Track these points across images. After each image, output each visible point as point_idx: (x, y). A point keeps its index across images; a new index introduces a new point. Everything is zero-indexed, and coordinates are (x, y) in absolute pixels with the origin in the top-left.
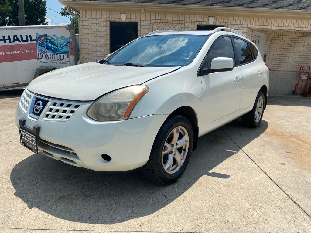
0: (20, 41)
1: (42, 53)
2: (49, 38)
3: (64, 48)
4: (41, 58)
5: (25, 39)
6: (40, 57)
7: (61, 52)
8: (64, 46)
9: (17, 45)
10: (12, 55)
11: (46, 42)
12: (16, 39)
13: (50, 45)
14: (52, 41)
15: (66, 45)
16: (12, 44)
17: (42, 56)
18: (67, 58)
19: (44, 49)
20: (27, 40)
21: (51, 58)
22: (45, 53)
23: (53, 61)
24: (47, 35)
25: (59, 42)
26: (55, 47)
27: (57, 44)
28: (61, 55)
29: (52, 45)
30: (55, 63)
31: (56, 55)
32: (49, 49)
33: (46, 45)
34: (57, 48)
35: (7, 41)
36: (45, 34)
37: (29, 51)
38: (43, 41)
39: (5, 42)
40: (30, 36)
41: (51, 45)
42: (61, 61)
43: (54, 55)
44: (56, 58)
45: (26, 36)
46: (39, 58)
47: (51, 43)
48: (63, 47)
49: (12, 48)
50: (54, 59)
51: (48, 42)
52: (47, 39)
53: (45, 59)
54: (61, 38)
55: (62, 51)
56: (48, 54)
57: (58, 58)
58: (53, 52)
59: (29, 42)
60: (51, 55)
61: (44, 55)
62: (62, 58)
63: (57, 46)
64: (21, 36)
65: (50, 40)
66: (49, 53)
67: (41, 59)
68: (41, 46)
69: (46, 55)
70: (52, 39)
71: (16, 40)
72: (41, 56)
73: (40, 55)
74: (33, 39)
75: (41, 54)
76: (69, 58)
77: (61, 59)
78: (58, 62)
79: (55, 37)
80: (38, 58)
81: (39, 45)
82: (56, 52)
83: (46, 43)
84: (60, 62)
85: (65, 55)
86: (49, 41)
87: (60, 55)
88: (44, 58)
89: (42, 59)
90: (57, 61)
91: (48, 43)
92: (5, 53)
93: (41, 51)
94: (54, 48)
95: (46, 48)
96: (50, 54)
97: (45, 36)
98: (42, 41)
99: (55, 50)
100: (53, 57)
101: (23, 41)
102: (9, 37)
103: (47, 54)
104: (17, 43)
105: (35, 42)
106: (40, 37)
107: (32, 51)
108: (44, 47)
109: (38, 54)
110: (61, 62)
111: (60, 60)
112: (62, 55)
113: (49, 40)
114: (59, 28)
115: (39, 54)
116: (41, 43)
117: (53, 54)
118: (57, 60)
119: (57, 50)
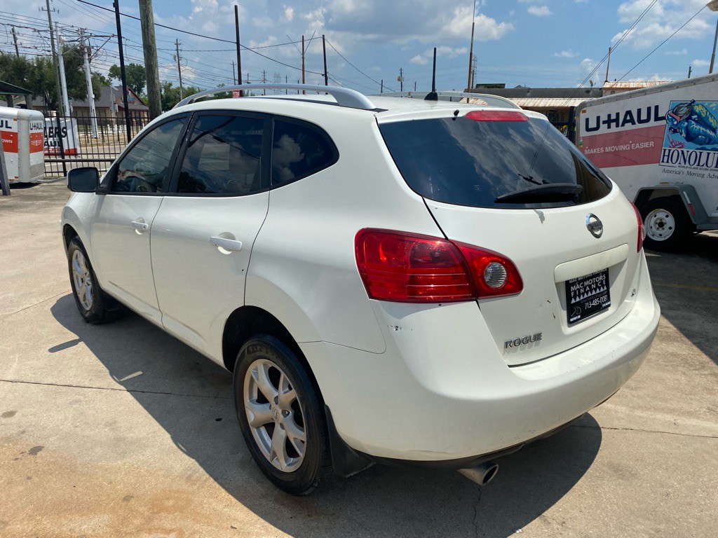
0: (634, 123)
1: (673, 149)
2: (697, 109)
4: (668, 162)
5: (644, 117)
6: (666, 158)
9: (627, 132)
10: (616, 153)
11: (687, 120)
12: (628, 118)
14: (703, 115)
16: (620, 129)
17: (670, 157)
19: (680, 138)
20: (648, 120)
21: (692, 162)
22: (680, 148)
23: (693, 171)
24: (694, 101)
26: (708, 131)
27: (714, 125)
29: (702, 128)
30: (698, 175)
31: (705, 153)
32: (690, 137)
33: (687, 128)
35: (613, 124)
36: (689, 98)
37: (646, 145)
38: (681, 117)
39: (609, 127)
40: (657, 108)
41: (698, 127)
42: (715, 172)
43: (701, 153)
44: (703, 161)
45: (649, 109)
46: (663, 161)
47: (702, 121)
49: (618, 138)
50: (698, 165)
51: (694, 120)
52: (692, 112)
53: (677, 164)
56: (685, 151)
57: (709, 165)
58: (700, 147)
59: (652, 123)
60: (694, 154)
61: (675, 154)
63: (714, 131)
64: (639, 111)
65: (699, 116)
66: (689, 148)
67: (667, 164)
68: (675, 131)
69: (680, 153)
70: (705, 111)
71: (628, 121)
72: (668, 156)
73: (667, 154)
74: (660, 115)
75: (670, 150)
78: (707, 173)
79: (714, 105)
80: (661, 160)
81: (670, 129)
82: (707, 147)
83: (686, 123)
84: (712, 174)
86: (696, 116)
88: (674, 161)
89: (670, 164)
90: (706, 169)
91: (693, 122)
92: (604, 149)
93: (671, 143)
94: (705, 135)
95: (684, 135)
96: (691, 151)
97: (690, 104)
98: (678, 118)
99: (707, 141)
100: (698, 159)
101: (640, 121)
102: (618, 115)
103: (683, 152)
104: (629, 126)
105: (663, 122)
106: (675, 111)
107: (652, 144)
108: (681, 134)
109: (663, 151)
111: (713, 167)
113: (696, 114)
115: (665, 150)
116: (675, 123)
117: (698, 152)
118: (705, 166)
119: (710, 141)
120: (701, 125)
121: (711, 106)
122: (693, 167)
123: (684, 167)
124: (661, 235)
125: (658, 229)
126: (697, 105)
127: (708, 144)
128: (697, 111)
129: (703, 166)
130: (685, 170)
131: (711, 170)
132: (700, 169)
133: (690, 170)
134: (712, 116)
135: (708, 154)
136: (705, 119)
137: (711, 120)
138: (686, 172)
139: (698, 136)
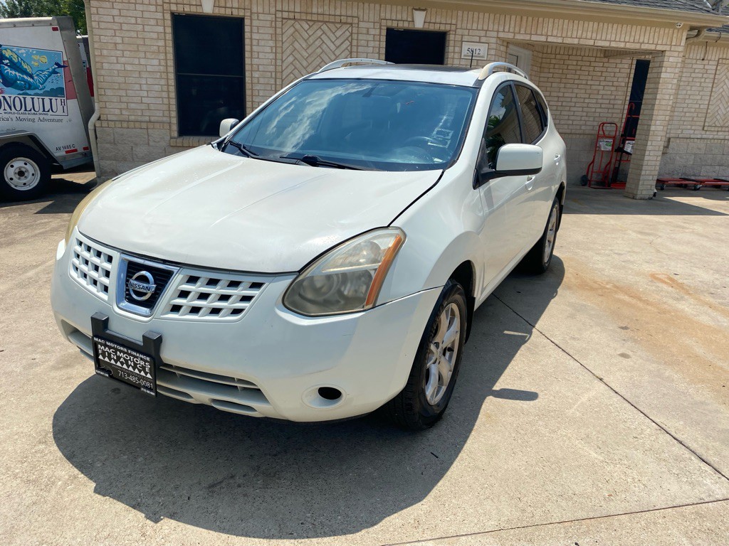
2: (7, 54)
3: (49, 80)
7: (41, 92)
8: (49, 76)
13: (9, 70)
14: (16, 61)
15: (54, 72)
18: (60, 108)
21: (18, 108)
23: (22, 116)
24: (1, 46)
25: (36, 64)
26: (25, 77)
27: (29, 70)
28: (43, 99)
29: (17, 73)
30: (29, 120)
31: (28, 99)
32: (8, 82)
33: (1, 72)
34: (31, 80)
41: (14, 72)
42: (44, 116)
43: (25, 98)
44: (29, 106)
47: (14, 66)
48: (46, 79)
50: (26, 110)
51: (6, 65)
52: (2, 57)
53: (1, 111)
54: (40, 52)
55: (45, 87)
56: (7, 96)
57: (37, 109)
58: (21, 92)
60: (17, 100)
62: (47, 107)
63: (31, 76)
65: (11, 60)
66: (11, 94)
69: (2, 99)
70: (16, 56)
76: (65, 107)
77: (44, 111)
78: (36, 117)
79: (23, 51)
82: (28, 92)
84: (42, 117)
85: (54, 98)
86: (7, 61)
87: (41, 100)
90: (34, 114)
91: (6, 67)
94: (23, 80)
96: (13, 96)
99: (27, 86)
103: (4, 97)
110: (46, 117)
111: (41, 112)
112: (47, 99)
113: (7, 59)
114: (33, 25)
117: (21, 97)
118: (33, 111)
119: (30, 87)
120: (16, 70)
121: (20, 52)
122: (20, 112)
123: (9, 113)
124: (25, 184)
125: (19, 179)
126: (6, 49)
127: (29, 89)
128: (7, 55)
129: (30, 110)
130: (13, 117)
131: (40, 114)
132: (29, 114)
133: (18, 116)
134: (24, 62)
135: (33, 99)
136: (18, 65)
137: (25, 67)
138: (14, 119)
139: (15, 81)
